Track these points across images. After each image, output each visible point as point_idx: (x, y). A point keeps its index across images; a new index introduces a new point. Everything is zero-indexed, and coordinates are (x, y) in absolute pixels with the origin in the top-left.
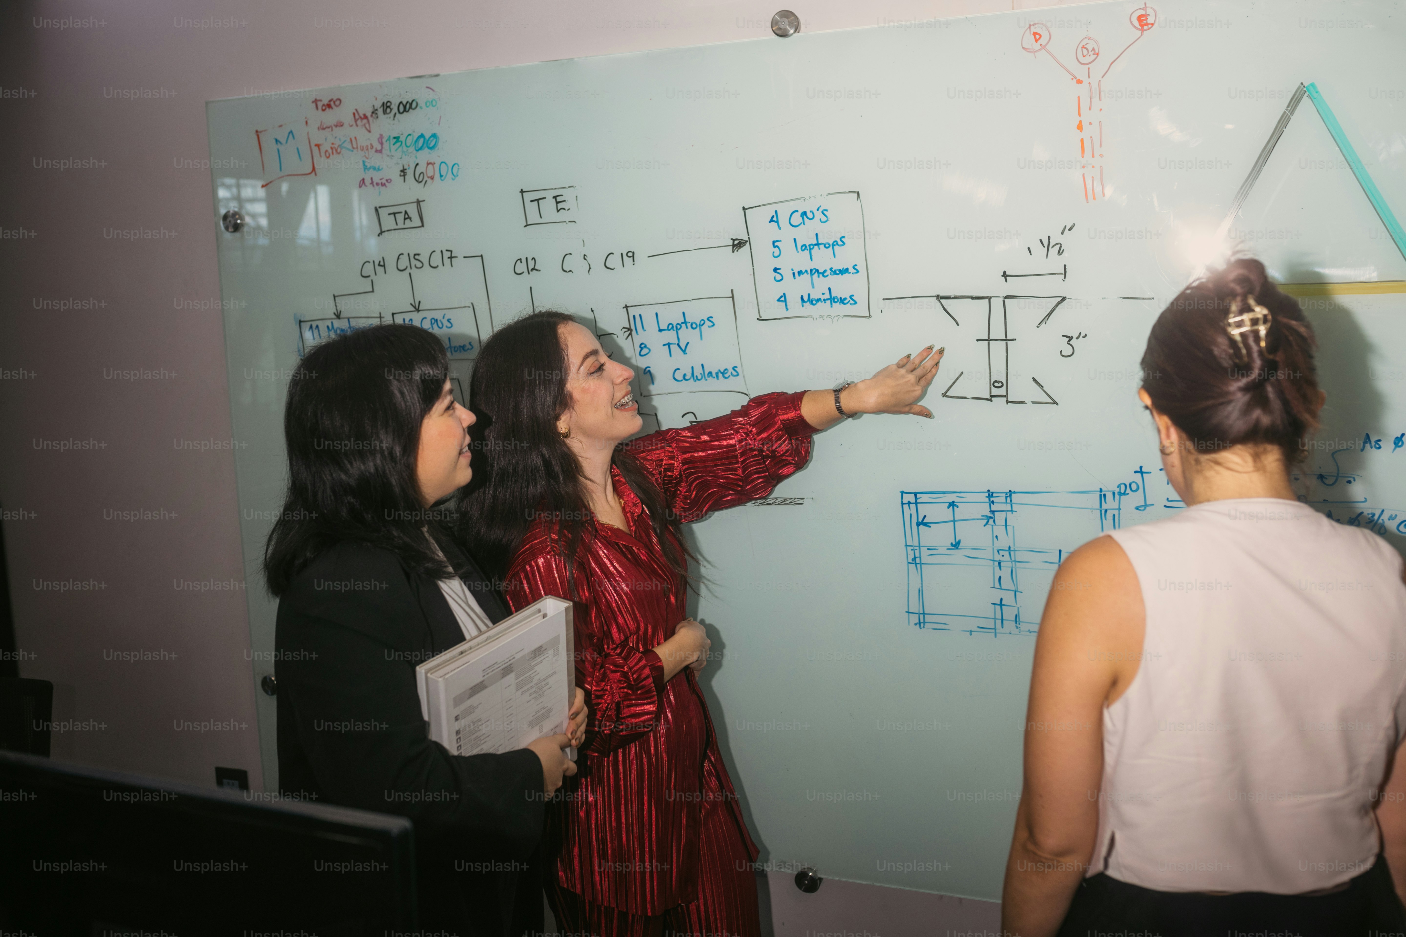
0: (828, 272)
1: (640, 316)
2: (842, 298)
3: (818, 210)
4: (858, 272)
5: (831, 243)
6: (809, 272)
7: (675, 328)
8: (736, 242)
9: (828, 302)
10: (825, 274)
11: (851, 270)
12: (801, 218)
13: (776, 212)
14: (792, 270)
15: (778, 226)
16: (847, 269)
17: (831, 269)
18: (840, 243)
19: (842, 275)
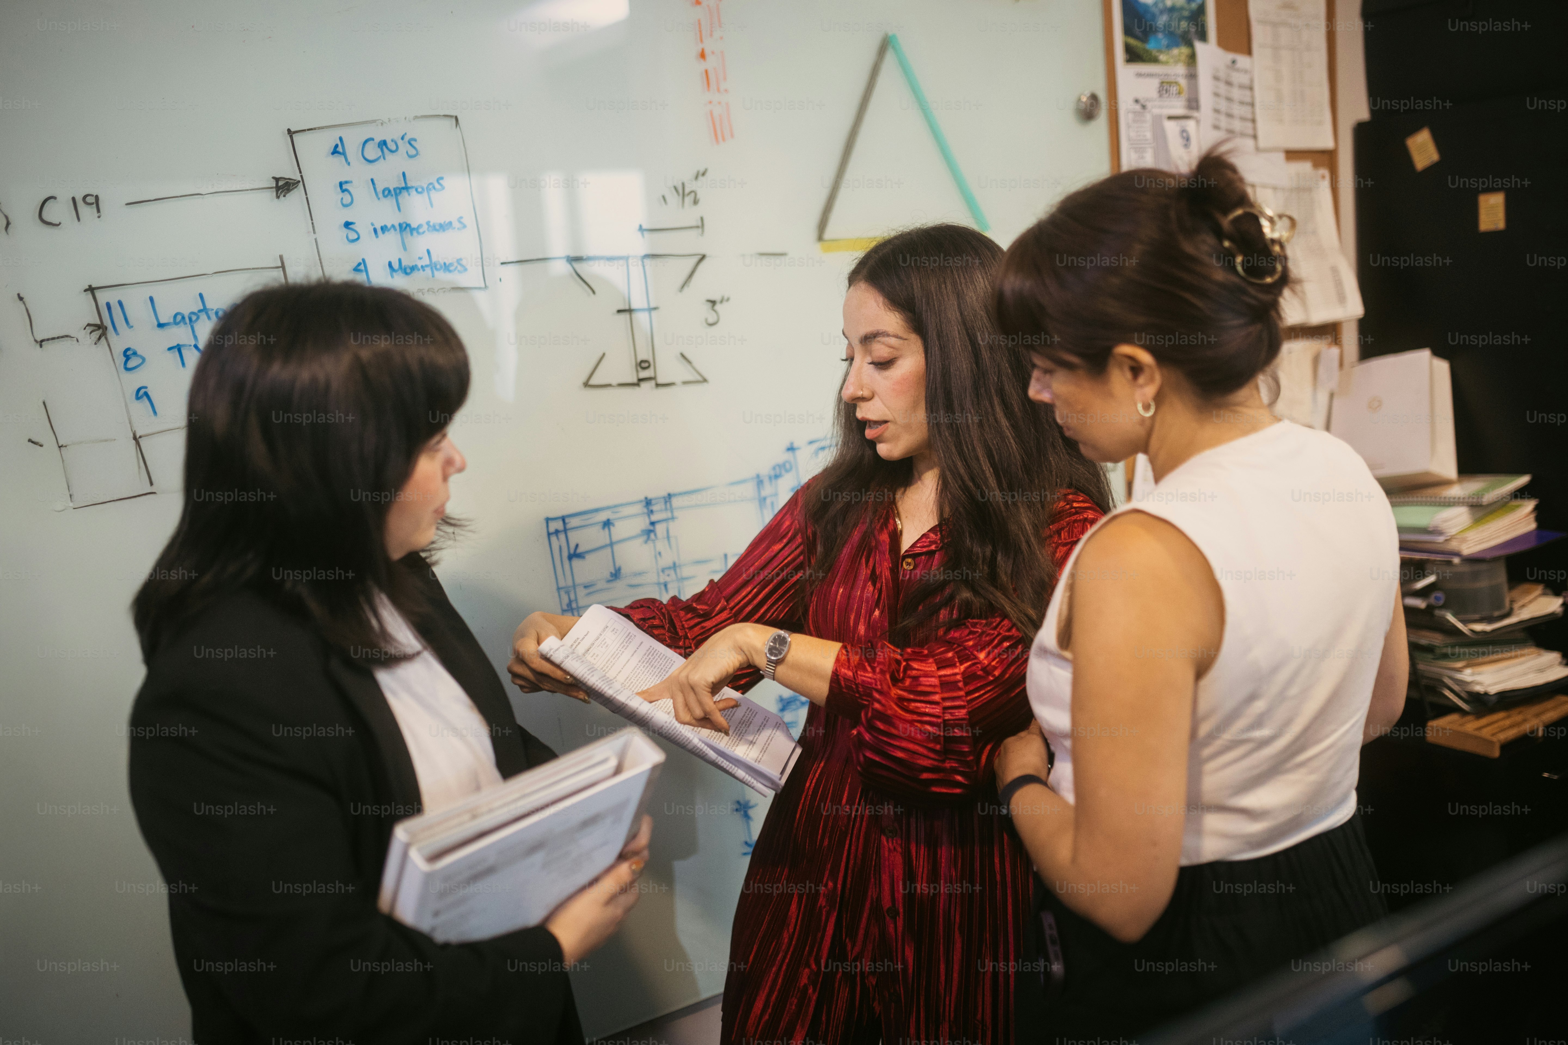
0: (425, 227)
1: (120, 303)
2: (447, 264)
3: (402, 138)
4: (465, 226)
5: (425, 186)
6: (398, 228)
7: (187, 320)
8: (281, 183)
9: (428, 270)
10: (421, 230)
11: (456, 224)
12: (379, 150)
13: (341, 139)
14: (372, 224)
15: (346, 160)
16: (450, 223)
17: (428, 223)
18: (437, 186)
19: (444, 230)
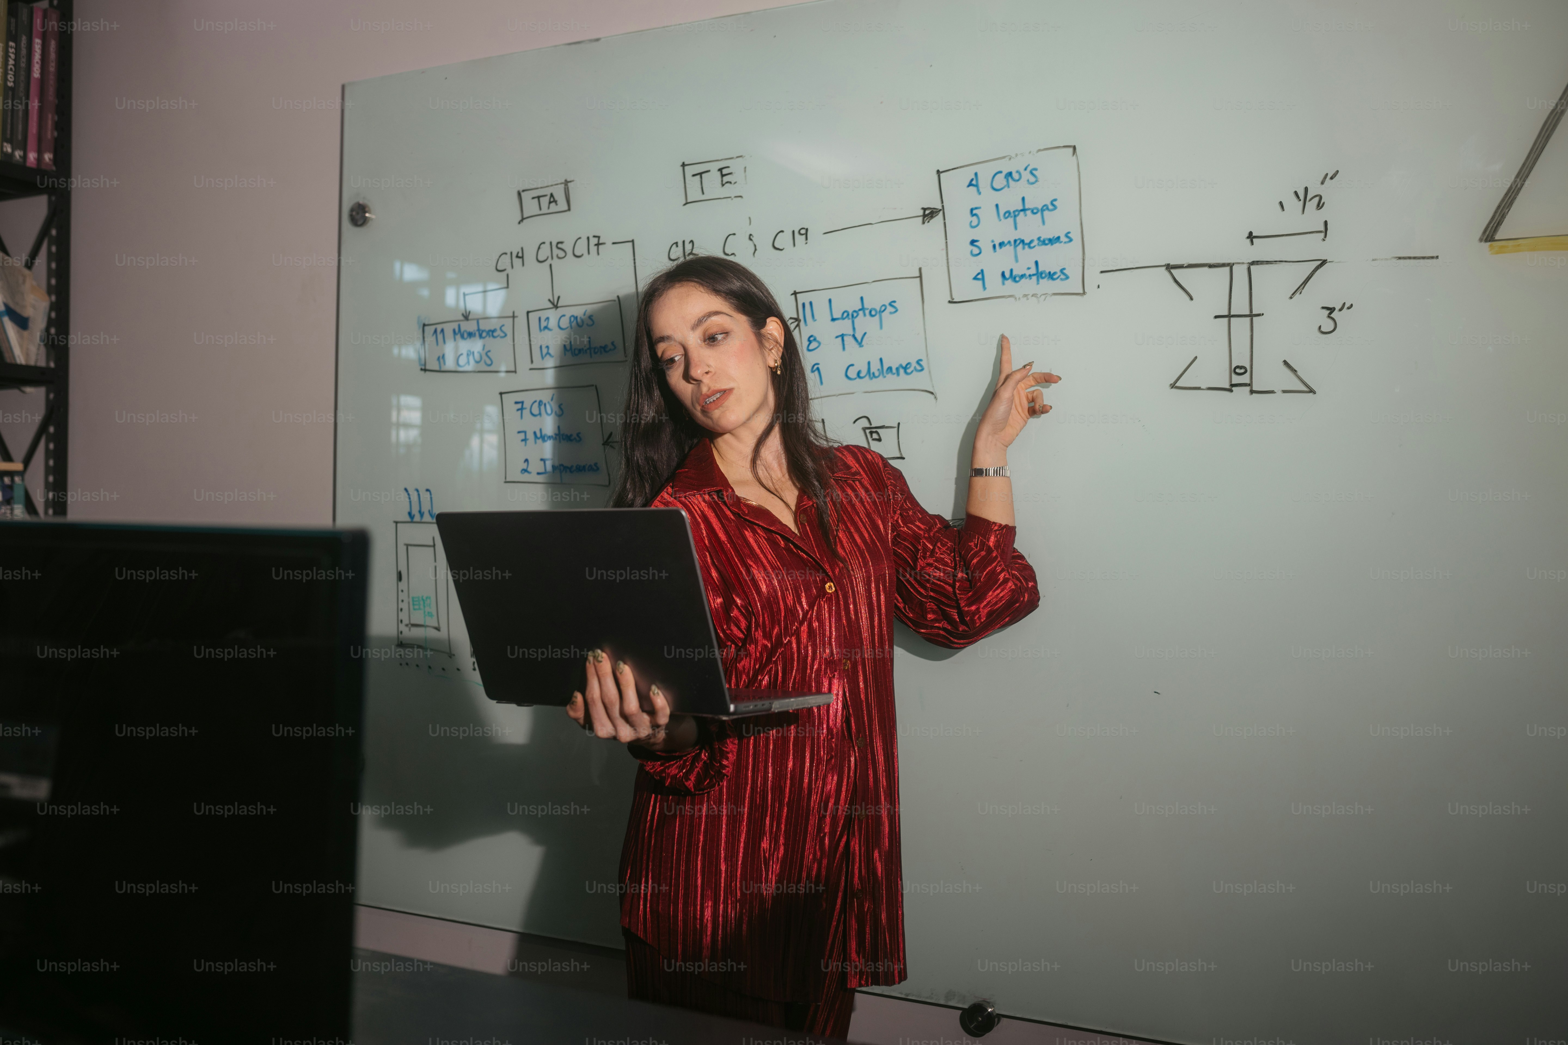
0: (1035, 243)
1: (811, 303)
2: (1052, 273)
3: (1026, 169)
4: (1071, 240)
5: (1040, 208)
6: (1012, 243)
7: (850, 316)
8: (927, 212)
9: (1034, 278)
10: (1032, 245)
11: (1063, 239)
12: (1006, 180)
13: (976, 174)
14: (993, 241)
15: (978, 190)
16: (1059, 238)
17: (1039, 239)
18: (1051, 207)
19: (1052, 244)
